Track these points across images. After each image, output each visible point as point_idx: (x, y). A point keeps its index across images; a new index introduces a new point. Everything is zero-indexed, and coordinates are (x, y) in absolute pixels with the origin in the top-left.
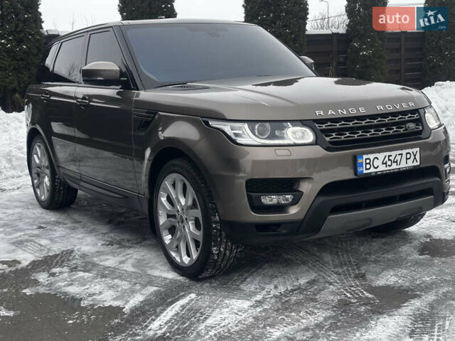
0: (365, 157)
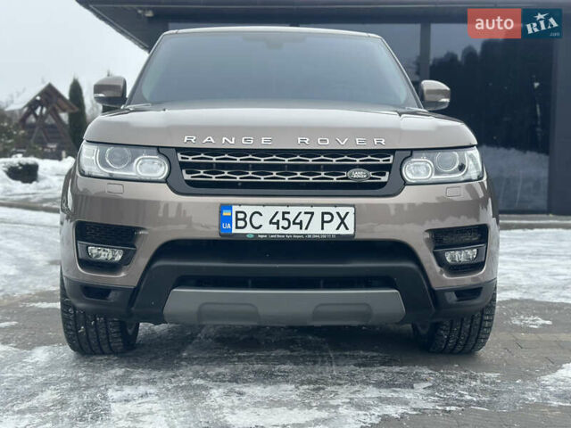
0: (236, 208)
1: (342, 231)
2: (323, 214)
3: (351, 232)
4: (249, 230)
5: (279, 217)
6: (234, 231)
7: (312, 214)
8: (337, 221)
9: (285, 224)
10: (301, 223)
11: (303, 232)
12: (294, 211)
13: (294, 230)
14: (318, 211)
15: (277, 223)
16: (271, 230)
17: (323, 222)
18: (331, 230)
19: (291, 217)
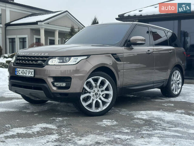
0: (17, 69)
1: (32, 76)
2: (29, 71)
3: (33, 76)
4: (18, 74)
5: (22, 72)
6: (17, 74)
7: (27, 71)
8: (31, 73)
9: (23, 73)
10: (25, 73)
11: (26, 75)
12: (25, 70)
13: (25, 75)
14: (28, 70)
15: (22, 73)
16: (21, 74)
17: (29, 73)
18: (30, 75)
19: (24, 71)
